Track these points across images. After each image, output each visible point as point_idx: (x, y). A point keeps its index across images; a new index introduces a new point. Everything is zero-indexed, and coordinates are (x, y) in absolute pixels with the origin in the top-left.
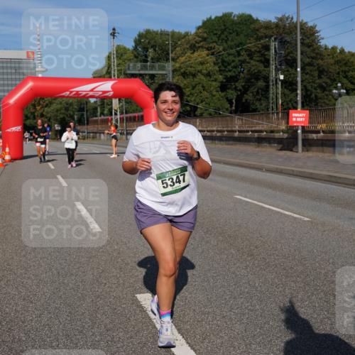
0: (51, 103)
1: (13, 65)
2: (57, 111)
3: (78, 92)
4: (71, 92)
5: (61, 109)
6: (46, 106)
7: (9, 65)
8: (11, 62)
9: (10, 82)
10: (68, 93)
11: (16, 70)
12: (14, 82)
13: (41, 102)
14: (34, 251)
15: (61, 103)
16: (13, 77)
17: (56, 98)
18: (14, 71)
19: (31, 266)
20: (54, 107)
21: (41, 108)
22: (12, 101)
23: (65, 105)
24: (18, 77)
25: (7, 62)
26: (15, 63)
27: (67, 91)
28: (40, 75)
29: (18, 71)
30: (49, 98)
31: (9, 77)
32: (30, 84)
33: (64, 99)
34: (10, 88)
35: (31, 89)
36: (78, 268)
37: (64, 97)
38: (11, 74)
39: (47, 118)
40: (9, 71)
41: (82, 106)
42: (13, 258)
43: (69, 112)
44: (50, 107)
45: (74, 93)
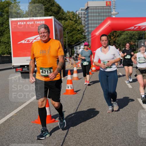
0: (121, 34)
1: (97, 11)
2: (125, 39)
3: (139, 26)
4: (135, 27)
5: (127, 38)
6: (117, 37)
7: (95, 11)
8: (96, 9)
9: (95, 22)
10: (133, 27)
11: (99, 14)
12: (97, 22)
13: (115, 34)
14: (113, 129)
15: (127, 34)
16: (97, 18)
17: (124, 31)
18: (98, 14)
19: (111, 138)
20: (123, 36)
21: (114, 38)
22: (97, 33)
23: (130, 35)
24: (100, 18)
25: (94, 9)
26: (99, 9)
27: (133, 26)
28: (114, 17)
29: (100, 14)
30: (120, 31)
31: (95, 18)
32: (109, 22)
33: (130, 31)
34: (95, 25)
35: (110, 25)
36: (143, 143)
37: (130, 30)
38: (96, 16)
39: (117, 44)
40: (95, 14)
41: (141, 36)
42: (99, 132)
43: (132, 40)
44: (119, 37)
45: (137, 27)
